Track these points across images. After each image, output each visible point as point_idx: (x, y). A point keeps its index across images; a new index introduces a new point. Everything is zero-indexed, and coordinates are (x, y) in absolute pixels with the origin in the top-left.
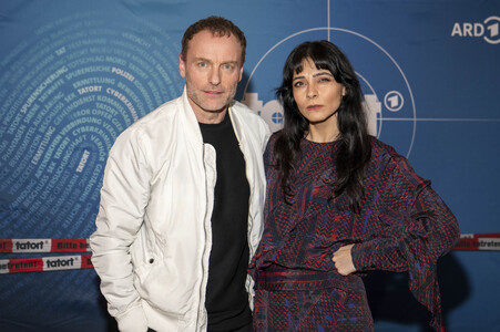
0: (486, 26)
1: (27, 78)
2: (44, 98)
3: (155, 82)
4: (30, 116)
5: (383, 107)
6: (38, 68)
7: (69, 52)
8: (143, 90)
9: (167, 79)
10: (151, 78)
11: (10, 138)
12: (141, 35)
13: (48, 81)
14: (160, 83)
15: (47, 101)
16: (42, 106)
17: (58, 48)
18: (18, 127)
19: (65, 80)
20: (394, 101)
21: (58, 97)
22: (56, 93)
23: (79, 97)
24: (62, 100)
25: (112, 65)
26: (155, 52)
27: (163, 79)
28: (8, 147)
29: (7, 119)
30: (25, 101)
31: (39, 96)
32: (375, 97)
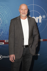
3: (4, 14)
5: (42, 18)
8: (2, 15)
9: (6, 13)
10: (4, 13)
12: (2, 6)
14: (5, 14)
26: (4, 9)
32: (41, 16)
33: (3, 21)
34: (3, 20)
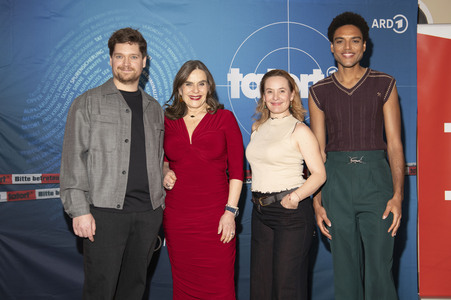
0: (394, 21)
1: (75, 58)
2: (87, 72)
3: (166, 61)
4: (77, 86)
6: (82, 50)
7: (104, 39)
8: (158, 67)
9: (175, 58)
10: (164, 58)
11: (63, 101)
12: (156, 27)
13: (90, 60)
14: (170, 62)
15: (89, 75)
16: (86, 78)
17: (96, 36)
18: (68, 93)
19: (102, 59)
21: (97, 72)
22: (95, 68)
24: (100, 74)
26: (166, 39)
27: (172, 59)
28: (61, 107)
29: (61, 88)
30: (73, 75)
31: (84, 71)
32: (320, 71)
33: (161, 90)
34: (163, 87)
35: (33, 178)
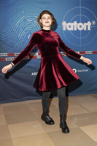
4: (17, 27)
7: (25, 12)
13: (21, 19)
16: (20, 24)
18: (15, 29)
19: (25, 19)
20: (94, 23)
21: (23, 23)
23: (28, 22)
25: (34, 15)
28: (13, 33)
29: (12, 28)
30: (16, 23)
31: (19, 22)
32: (90, 22)
35: (5, 54)
